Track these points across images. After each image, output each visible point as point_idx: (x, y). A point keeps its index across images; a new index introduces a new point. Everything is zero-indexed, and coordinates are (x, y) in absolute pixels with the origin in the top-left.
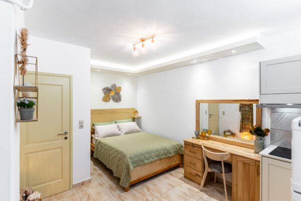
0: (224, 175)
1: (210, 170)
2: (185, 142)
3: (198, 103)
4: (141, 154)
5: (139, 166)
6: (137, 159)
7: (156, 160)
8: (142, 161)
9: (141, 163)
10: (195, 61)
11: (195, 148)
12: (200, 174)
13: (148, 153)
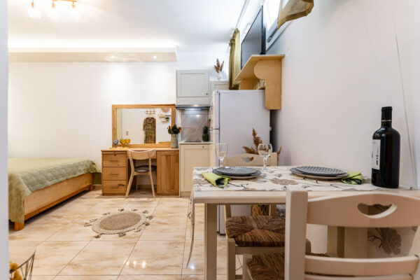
0: (150, 173)
1: (135, 174)
2: (103, 151)
3: (115, 109)
4: (40, 173)
5: (37, 190)
6: (34, 179)
7: (62, 182)
8: (42, 183)
9: (41, 185)
10: (112, 57)
11: (117, 156)
12: (124, 183)
13: (51, 172)
